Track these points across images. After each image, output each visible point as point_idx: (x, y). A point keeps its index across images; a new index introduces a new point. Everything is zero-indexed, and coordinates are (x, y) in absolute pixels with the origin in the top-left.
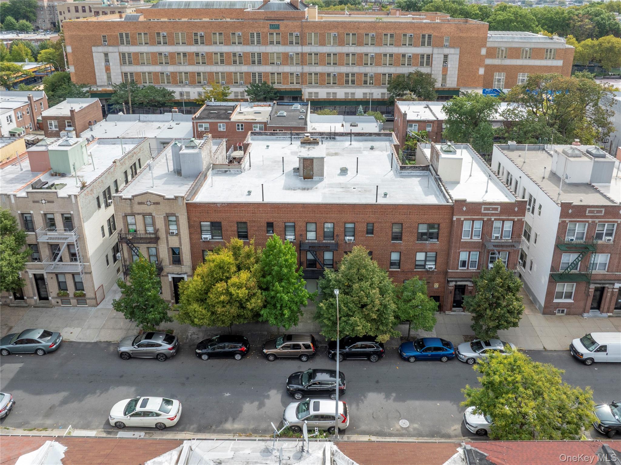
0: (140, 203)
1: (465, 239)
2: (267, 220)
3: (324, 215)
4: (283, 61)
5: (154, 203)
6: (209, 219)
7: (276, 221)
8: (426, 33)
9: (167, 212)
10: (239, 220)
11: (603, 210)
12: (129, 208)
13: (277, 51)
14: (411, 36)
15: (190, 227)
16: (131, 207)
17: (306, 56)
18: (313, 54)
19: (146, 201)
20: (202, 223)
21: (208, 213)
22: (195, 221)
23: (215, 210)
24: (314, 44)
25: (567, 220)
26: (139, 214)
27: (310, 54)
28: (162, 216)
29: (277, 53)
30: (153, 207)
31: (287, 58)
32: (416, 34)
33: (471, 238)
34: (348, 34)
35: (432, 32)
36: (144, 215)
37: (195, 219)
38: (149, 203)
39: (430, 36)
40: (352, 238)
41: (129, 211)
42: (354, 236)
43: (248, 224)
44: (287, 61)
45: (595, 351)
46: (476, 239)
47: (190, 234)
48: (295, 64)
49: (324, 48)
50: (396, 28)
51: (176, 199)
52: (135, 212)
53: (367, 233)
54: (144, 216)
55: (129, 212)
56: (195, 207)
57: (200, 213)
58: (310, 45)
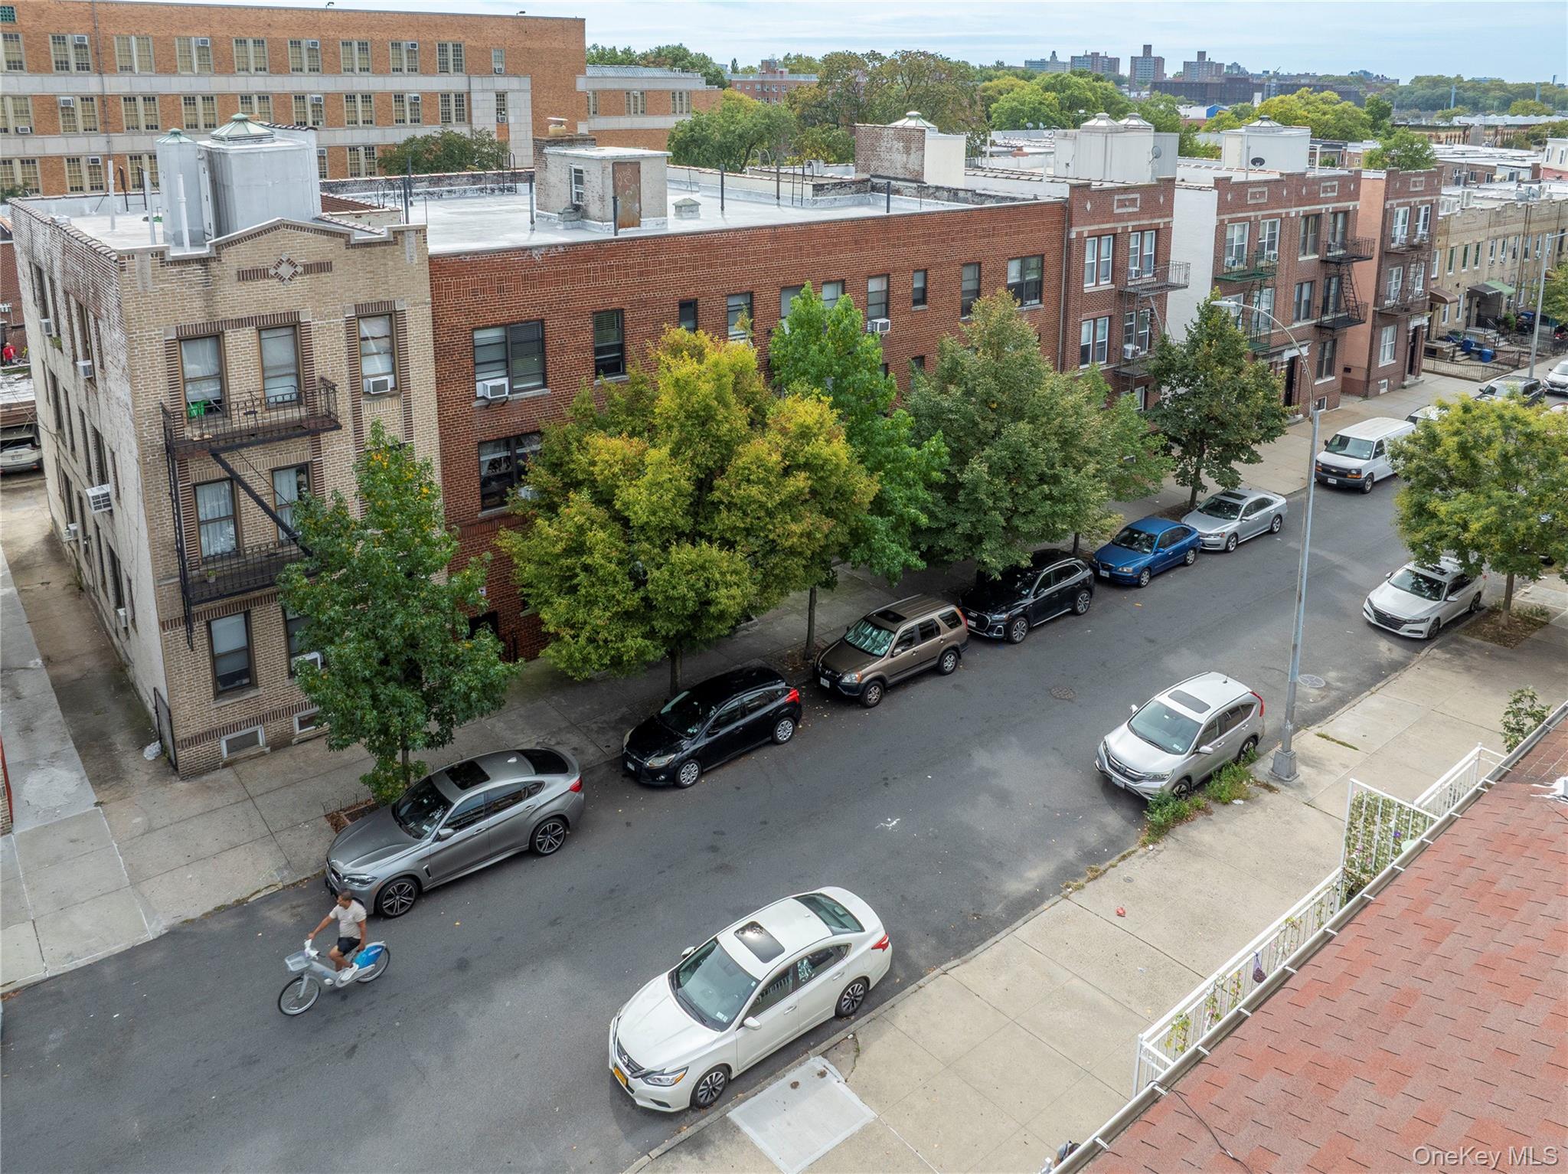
0: (244, 276)
1: (1089, 287)
2: (681, 295)
3: (821, 259)
4: (37, 122)
5: (309, 269)
6: (506, 313)
7: (704, 294)
8: (449, 38)
9: (362, 299)
10: (600, 304)
11: (1266, 189)
12: (198, 303)
13: (16, 91)
14: (413, 46)
15: (441, 353)
16: (209, 297)
17: (118, 105)
18: (140, 100)
19: (274, 260)
20: (478, 335)
21: (501, 290)
22: (454, 329)
23: (525, 277)
24: (140, 67)
25: (1226, 217)
26: (240, 323)
27: (130, 99)
28: (341, 321)
29: (14, 98)
30: (302, 283)
31: (53, 112)
32: (425, 42)
33: (1097, 284)
34: (242, 42)
35: (463, 37)
36: (265, 326)
37: (455, 319)
38: (285, 270)
39: (457, 47)
40: (884, 321)
41: (195, 315)
42: (887, 316)
43: (628, 316)
44: (55, 119)
45: (1374, 457)
46: (1105, 284)
47: (440, 383)
48: (81, 129)
49: (175, 80)
50: (372, 28)
51: (395, 242)
52: (222, 316)
53: (916, 302)
54: (260, 330)
55: (199, 318)
56: (456, 274)
57: (474, 292)
58: (128, 73)
